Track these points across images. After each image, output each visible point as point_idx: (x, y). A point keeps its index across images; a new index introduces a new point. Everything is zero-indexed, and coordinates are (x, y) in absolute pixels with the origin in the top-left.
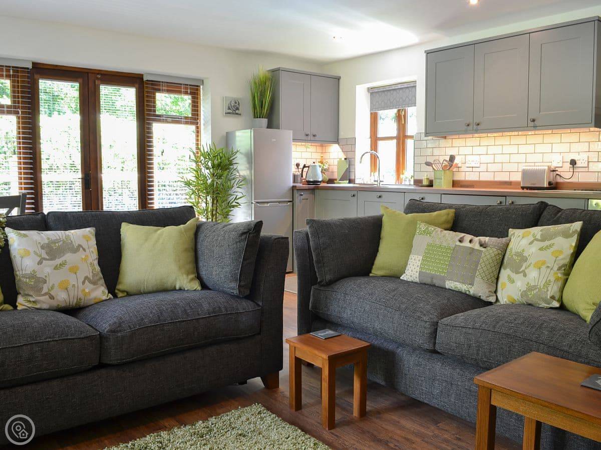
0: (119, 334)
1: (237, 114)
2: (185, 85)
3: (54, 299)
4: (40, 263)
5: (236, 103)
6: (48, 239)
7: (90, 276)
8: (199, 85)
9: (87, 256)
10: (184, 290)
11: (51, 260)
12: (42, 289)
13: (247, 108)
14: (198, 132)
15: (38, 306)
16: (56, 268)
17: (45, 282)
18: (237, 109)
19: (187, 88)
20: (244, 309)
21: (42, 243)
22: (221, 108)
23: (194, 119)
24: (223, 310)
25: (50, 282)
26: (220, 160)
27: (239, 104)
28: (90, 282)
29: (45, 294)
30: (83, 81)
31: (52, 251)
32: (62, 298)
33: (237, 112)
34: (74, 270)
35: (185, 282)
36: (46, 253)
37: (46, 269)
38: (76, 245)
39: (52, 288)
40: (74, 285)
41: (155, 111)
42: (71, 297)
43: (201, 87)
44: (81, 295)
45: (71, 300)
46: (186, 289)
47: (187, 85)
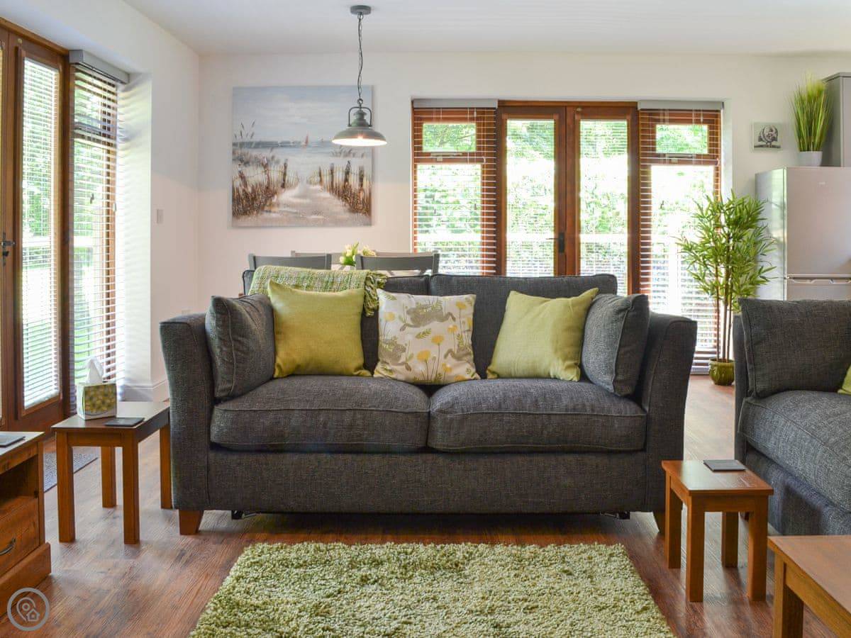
0: (448, 416)
1: (774, 147)
2: (696, 111)
3: (411, 370)
4: (403, 329)
5: (772, 131)
6: (417, 303)
7: (455, 349)
8: (718, 109)
9: (455, 326)
10: (559, 379)
11: (415, 326)
12: (400, 357)
13: (789, 138)
14: (717, 175)
15: (394, 376)
16: (418, 336)
17: (404, 350)
18: (774, 139)
19: (698, 115)
20: (619, 413)
21: (409, 308)
22: (749, 139)
23: (712, 157)
24: (588, 409)
25: (409, 352)
26: (738, 215)
27: (777, 132)
28: (454, 356)
29: (403, 364)
30: (560, 117)
31: (418, 317)
32: (420, 370)
33: (774, 143)
34: (438, 341)
35: (560, 369)
36: (411, 318)
37: (408, 337)
38: (445, 312)
39: (411, 357)
40: (434, 358)
41: (654, 149)
42: (430, 371)
43: (722, 111)
44: (440, 370)
45: (430, 374)
46: (561, 378)
47: (700, 111)
